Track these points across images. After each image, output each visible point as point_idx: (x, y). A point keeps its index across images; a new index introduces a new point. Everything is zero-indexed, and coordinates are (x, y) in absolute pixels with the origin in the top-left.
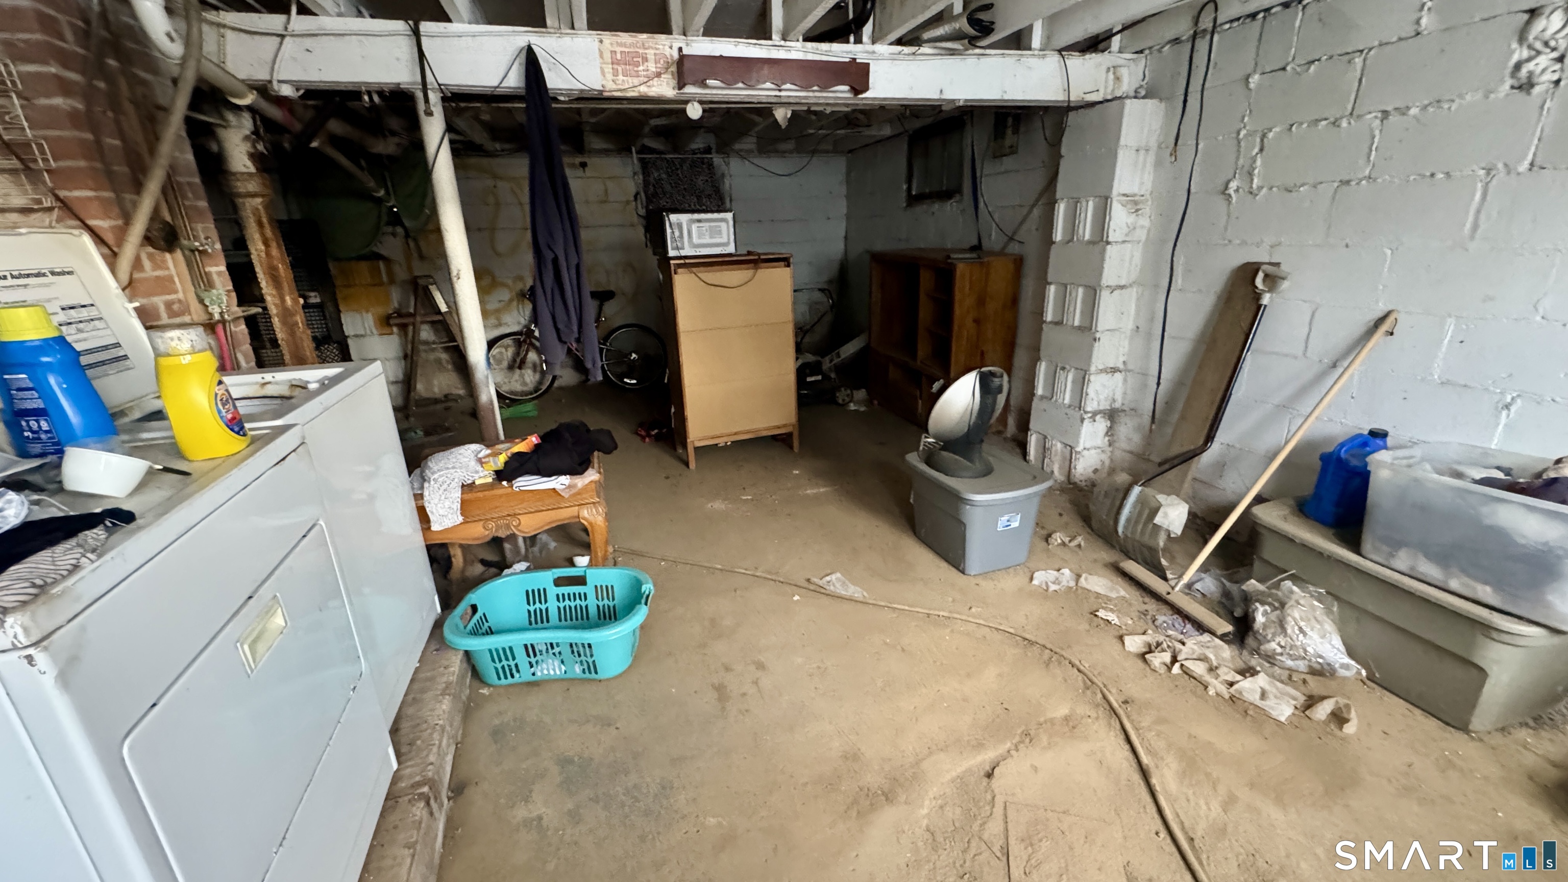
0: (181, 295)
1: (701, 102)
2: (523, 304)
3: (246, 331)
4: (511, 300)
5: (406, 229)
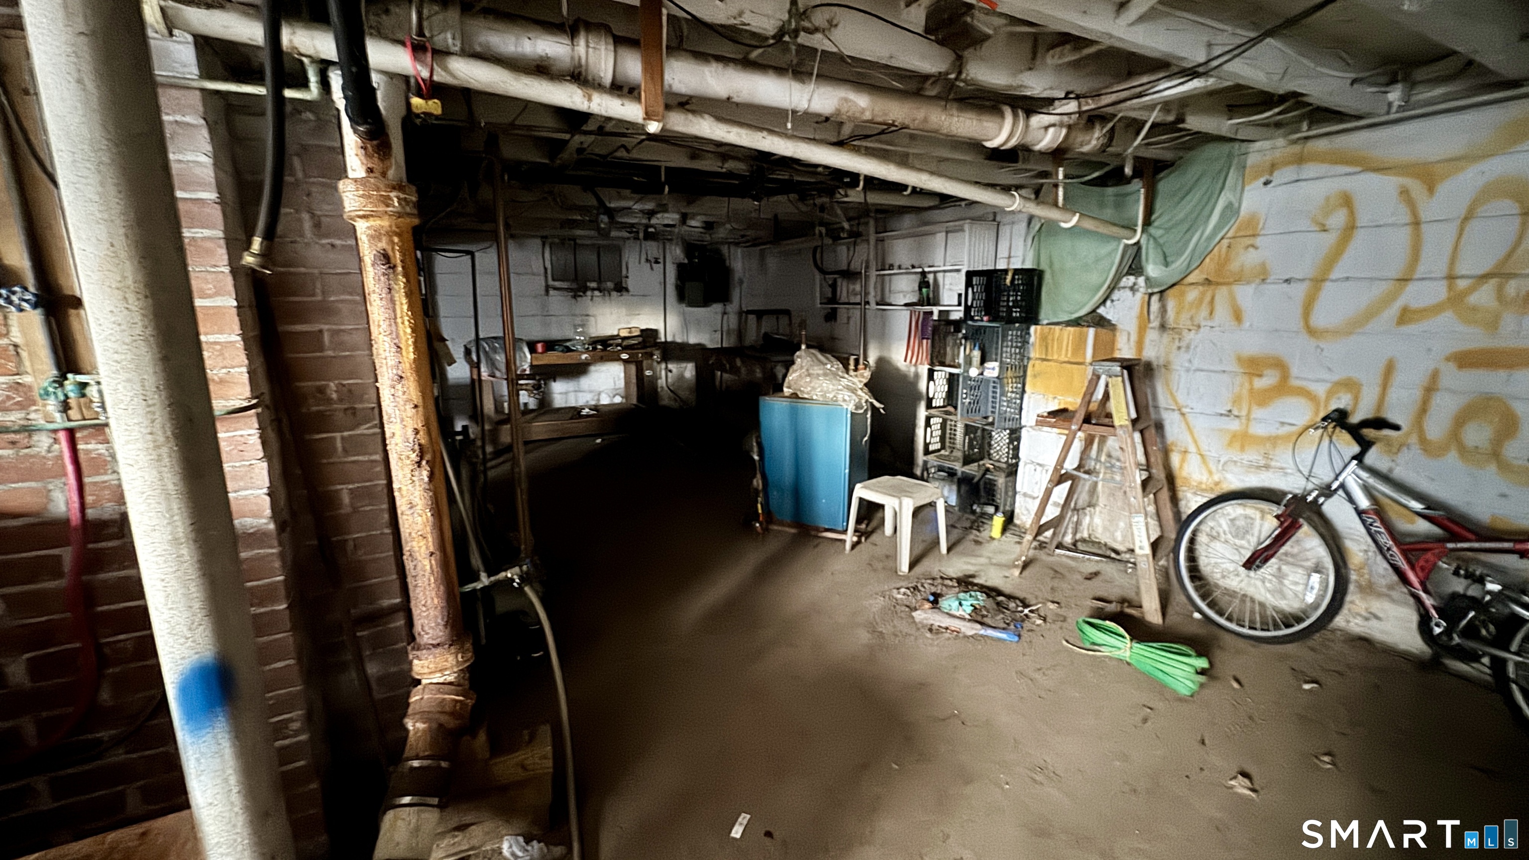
5: (1148, 279)
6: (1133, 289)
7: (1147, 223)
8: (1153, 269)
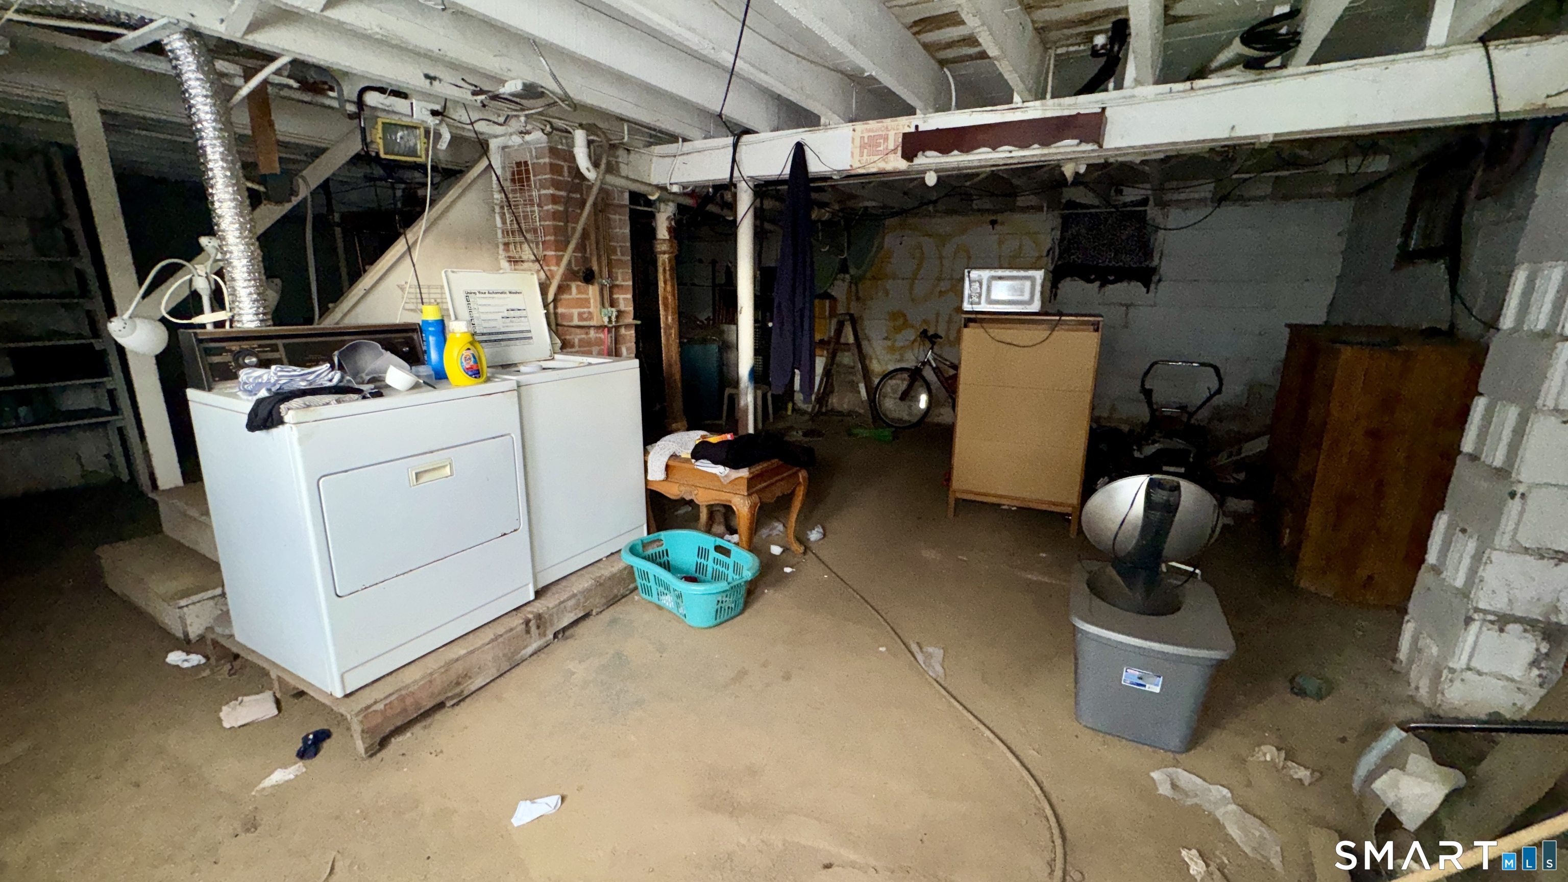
0: (591, 310)
1: (936, 171)
2: (924, 344)
3: (634, 335)
4: (915, 340)
5: (851, 276)
6: (843, 280)
7: (849, 248)
8: (853, 271)
